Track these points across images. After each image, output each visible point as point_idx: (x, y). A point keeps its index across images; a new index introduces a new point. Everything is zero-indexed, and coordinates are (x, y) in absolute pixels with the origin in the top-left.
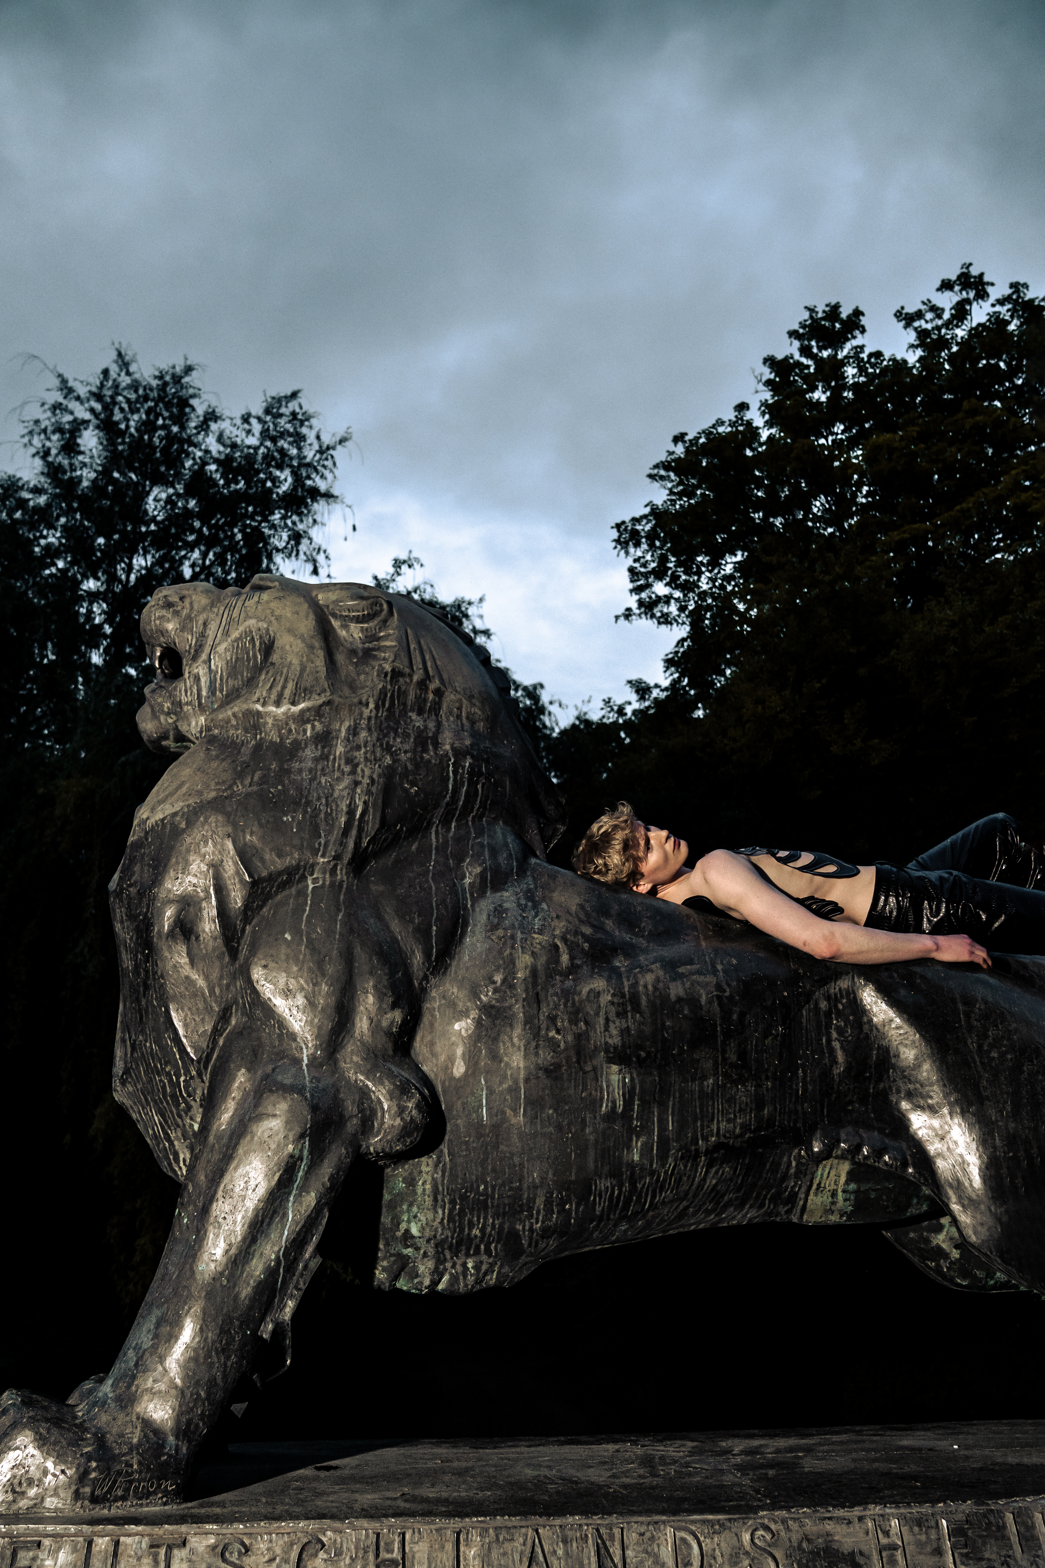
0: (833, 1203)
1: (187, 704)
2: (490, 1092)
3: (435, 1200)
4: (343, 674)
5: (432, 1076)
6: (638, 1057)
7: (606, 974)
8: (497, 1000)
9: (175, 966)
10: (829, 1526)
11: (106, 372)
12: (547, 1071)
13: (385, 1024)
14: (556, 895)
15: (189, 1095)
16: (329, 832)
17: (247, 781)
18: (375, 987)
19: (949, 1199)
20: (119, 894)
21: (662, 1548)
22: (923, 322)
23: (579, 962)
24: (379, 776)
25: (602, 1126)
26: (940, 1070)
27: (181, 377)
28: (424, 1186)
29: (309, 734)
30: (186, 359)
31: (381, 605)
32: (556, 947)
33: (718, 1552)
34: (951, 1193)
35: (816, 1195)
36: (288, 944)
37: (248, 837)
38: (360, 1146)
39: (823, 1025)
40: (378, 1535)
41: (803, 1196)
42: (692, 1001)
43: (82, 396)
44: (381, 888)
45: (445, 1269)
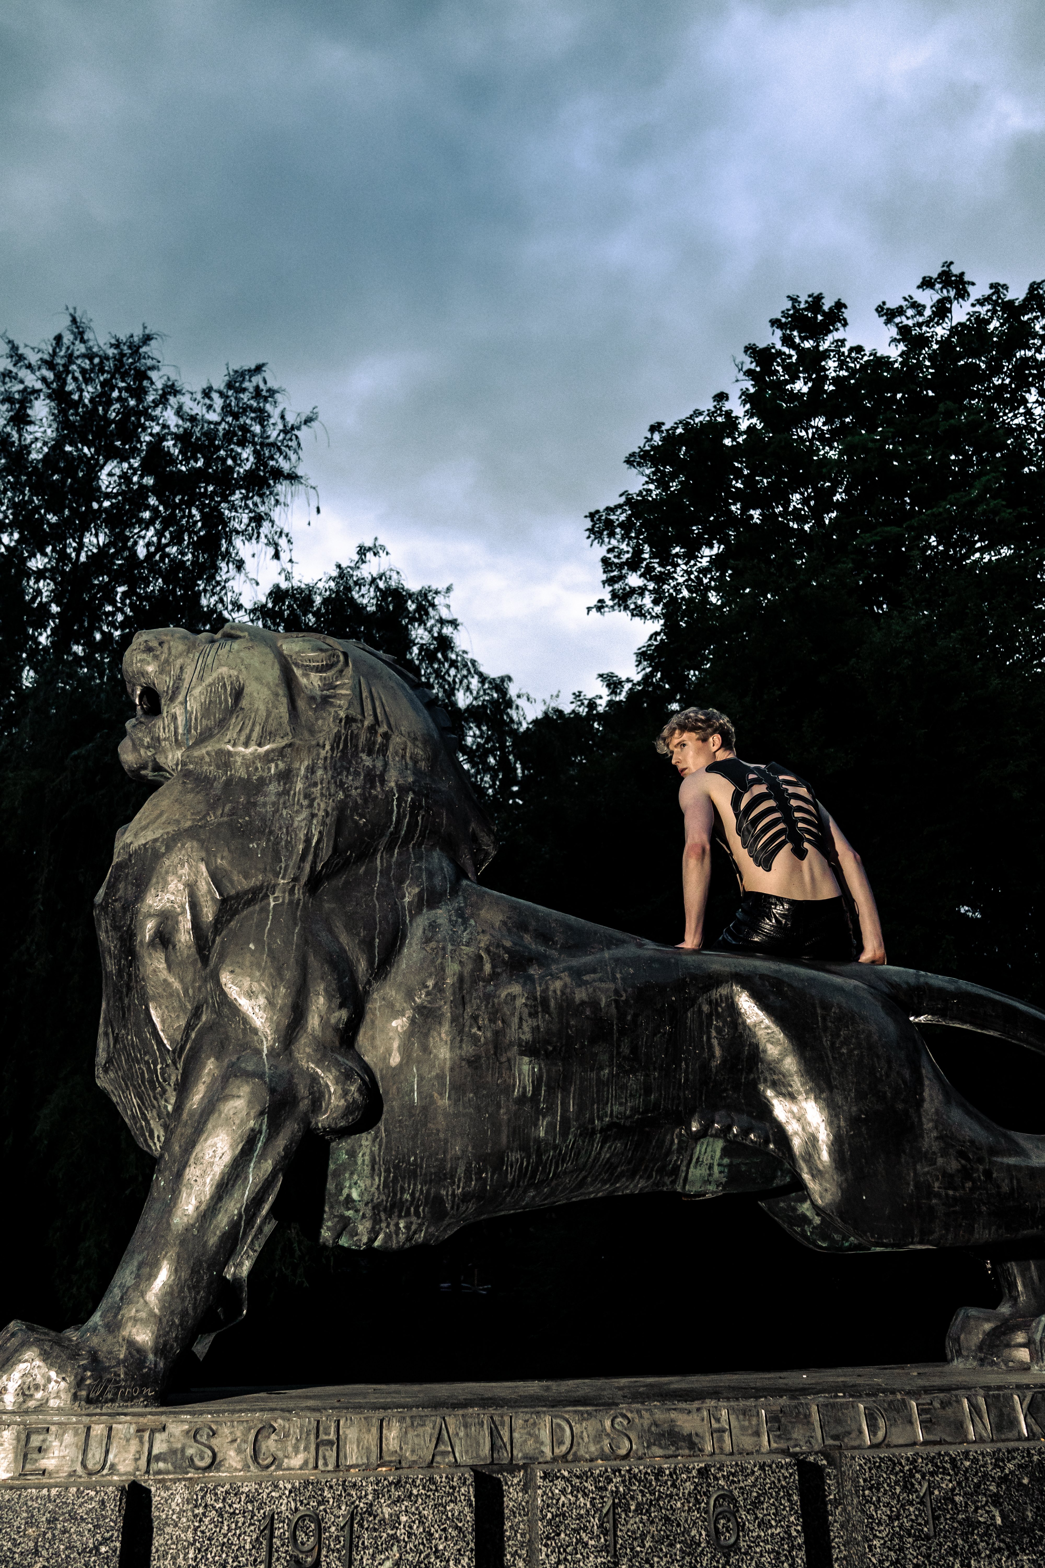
0: (710, 1175)
1: (165, 739)
2: (421, 1078)
3: (373, 1169)
4: (303, 719)
5: (371, 1064)
6: (546, 1051)
7: (521, 981)
8: (429, 1002)
9: (155, 971)
10: (673, 1415)
11: (59, 338)
12: (470, 1062)
13: (333, 1021)
14: (483, 913)
15: (165, 1081)
16: (289, 858)
17: (219, 812)
18: (326, 990)
19: (801, 1169)
20: (104, 907)
21: (542, 1432)
22: (904, 318)
23: (499, 970)
24: (333, 810)
25: (514, 1108)
26: (799, 1063)
27: (140, 347)
28: (363, 1158)
29: (273, 771)
30: (145, 328)
31: (338, 656)
32: (481, 957)
33: (585, 1434)
34: (803, 1165)
35: (695, 1167)
36: (252, 953)
37: (219, 861)
38: (310, 1123)
39: (705, 1024)
40: (318, 1422)
41: (684, 1169)
42: (594, 1004)
43: (33, 363)
44: (333, 906)
45: (381, 1229)
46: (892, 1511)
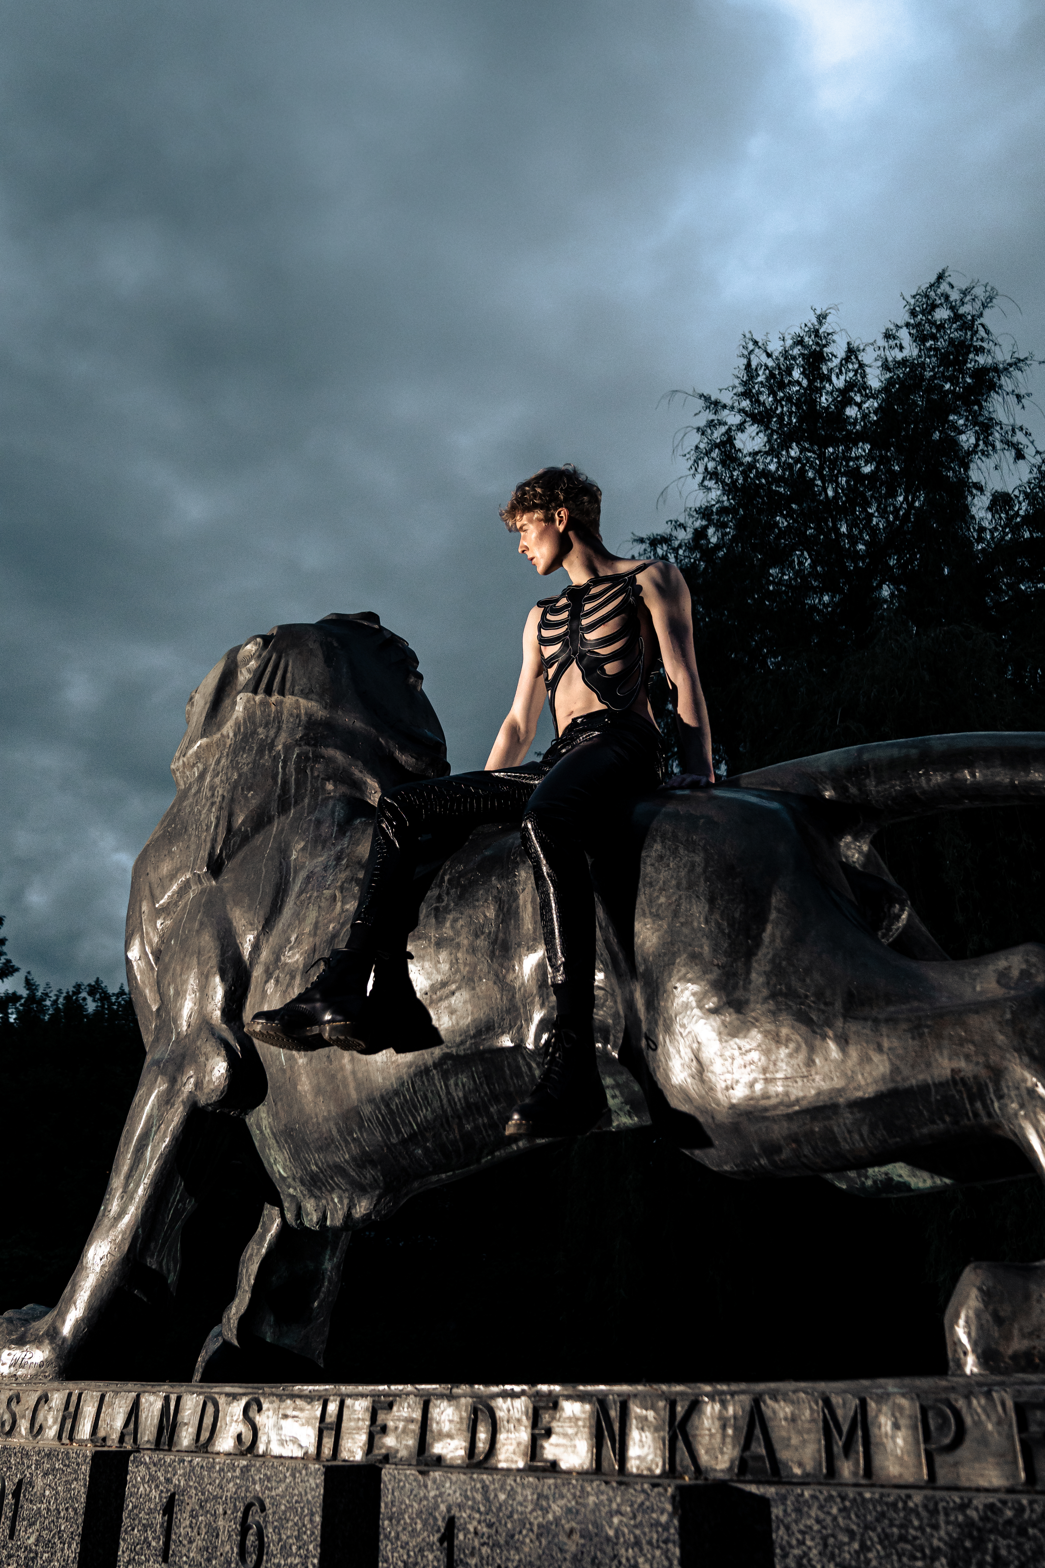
3: (279, 1146)
8: (290, 958)
16: (196, 850)
23: (348, 906)
24: (228, 792)
27: (818, 330)
28: (267, 1130)
29: (196, 775)
30: (815, 310)
36: (172, 948)
38: (196, 1101)
43: (729, 402)
46: (409, 1556)
